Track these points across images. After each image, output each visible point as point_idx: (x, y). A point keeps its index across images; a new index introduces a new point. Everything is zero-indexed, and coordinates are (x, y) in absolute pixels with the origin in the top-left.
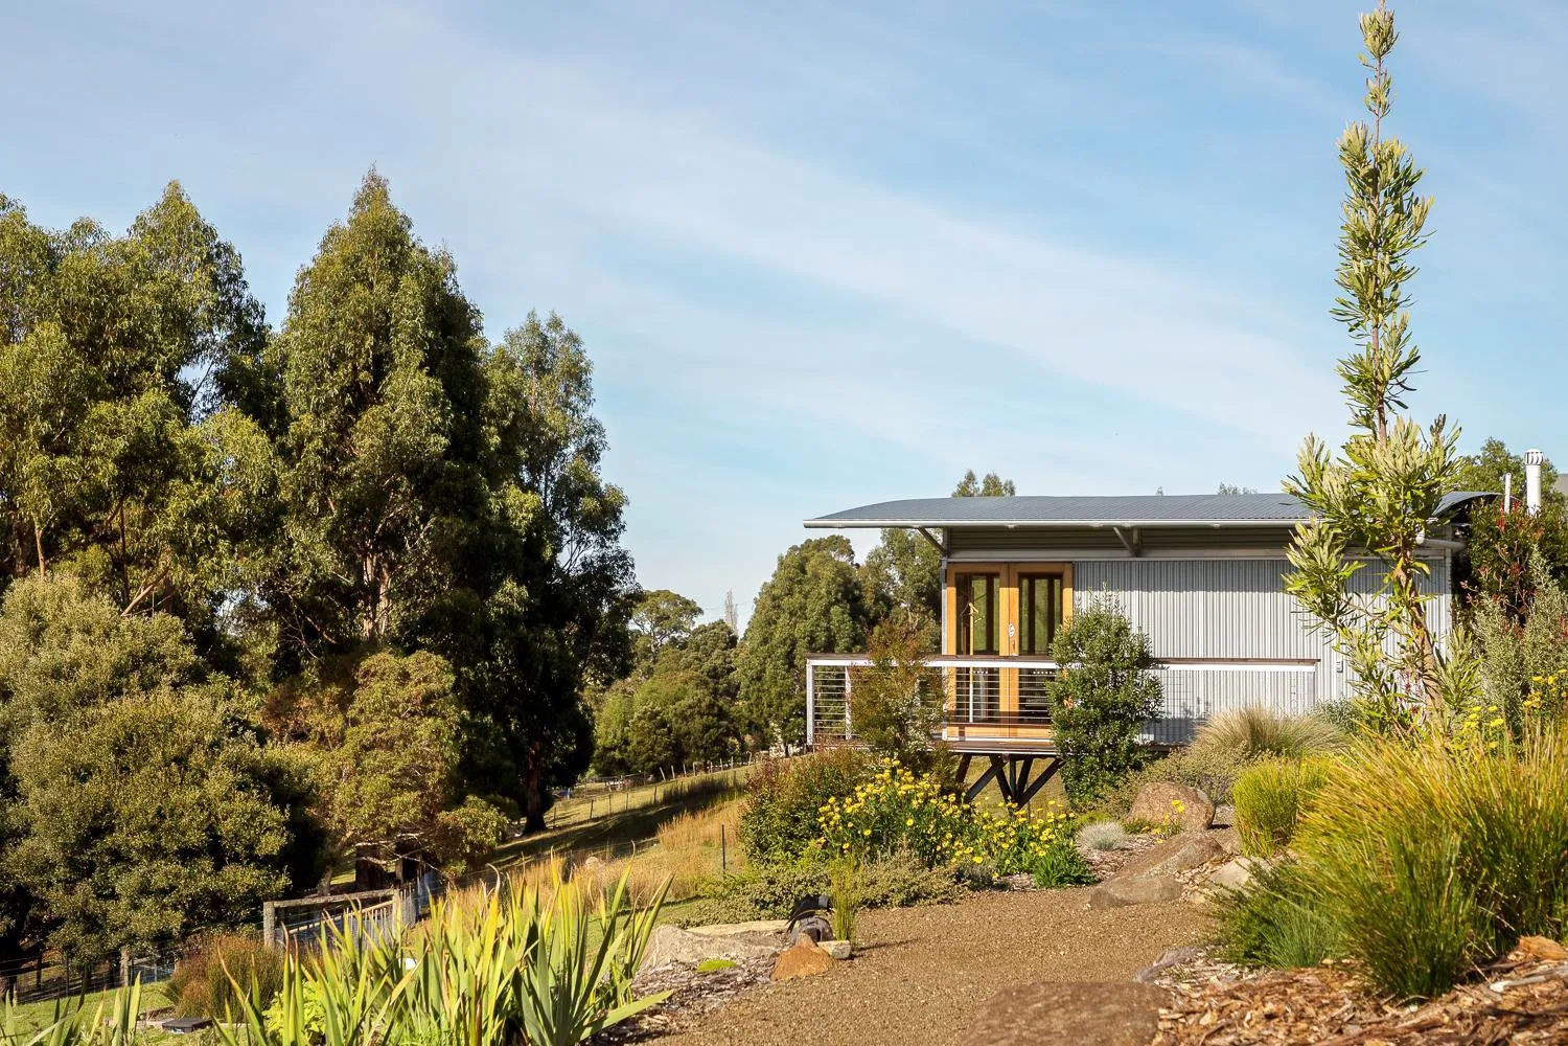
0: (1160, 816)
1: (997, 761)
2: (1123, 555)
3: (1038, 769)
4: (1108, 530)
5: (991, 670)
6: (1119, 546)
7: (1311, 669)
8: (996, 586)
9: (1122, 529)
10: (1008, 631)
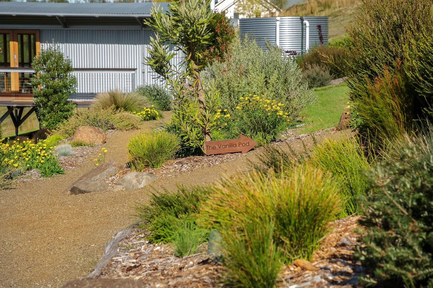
0: (85, 139)
1: (10, 109)
2: (60, 27)
3: (26, 111)
4: (54, 17)
5: (7, 73)
6: (58, 24)
7: (133, 72)
8: (8, 39)
9: (60, 17)
10: (14, 58)
